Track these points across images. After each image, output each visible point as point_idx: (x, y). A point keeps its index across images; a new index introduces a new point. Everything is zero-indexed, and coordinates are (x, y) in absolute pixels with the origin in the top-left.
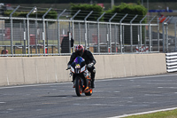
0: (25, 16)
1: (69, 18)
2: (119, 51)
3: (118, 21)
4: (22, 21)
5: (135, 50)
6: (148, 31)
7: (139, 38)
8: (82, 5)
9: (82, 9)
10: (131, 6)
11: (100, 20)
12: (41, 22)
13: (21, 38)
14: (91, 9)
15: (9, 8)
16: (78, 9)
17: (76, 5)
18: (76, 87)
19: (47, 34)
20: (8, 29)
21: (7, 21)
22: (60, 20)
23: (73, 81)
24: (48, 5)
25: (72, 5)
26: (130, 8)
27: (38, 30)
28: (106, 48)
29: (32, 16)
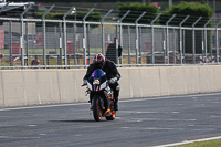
0: (61, 18)
1: (116, 20)
2: (178, 62)
3: (178, 25)
4: (57, 24)
5: (198, 60)
6: (214, 37)
7: (204, 46)
8: (132, 4)
9: (132, 9)
10: (194, 6)
11: (155, 23)
12: (82, 25)
13: (56, 46)
14: (144, 9)
15: (42, 7)
16: (127, 9)
17: (125, 5)
18: (94, 108)
19: (88, 41)
20: (39, 34)
21: (39, 25)
22: (104, 23)
23: (90, 101)
24: (90, 4)
25: (119, 5)
26: (192, 8)
27: (77, 36)
28: (162, 58)
29: (69, 18)
